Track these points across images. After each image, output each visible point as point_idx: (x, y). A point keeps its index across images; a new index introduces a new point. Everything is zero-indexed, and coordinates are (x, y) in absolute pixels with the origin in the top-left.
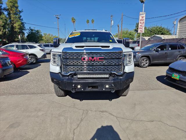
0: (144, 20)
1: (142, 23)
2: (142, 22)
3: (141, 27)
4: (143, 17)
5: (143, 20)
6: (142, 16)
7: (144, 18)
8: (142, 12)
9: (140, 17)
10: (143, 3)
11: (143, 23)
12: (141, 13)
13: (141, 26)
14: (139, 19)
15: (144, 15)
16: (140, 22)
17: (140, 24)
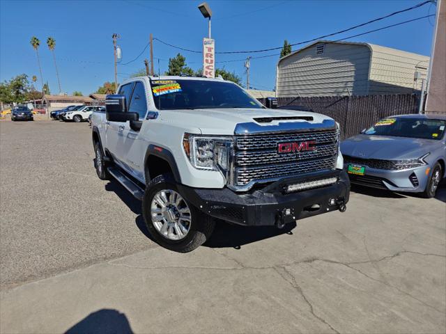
0: (213, 56)
1: (209, 62)
2: (209, 59)
3: (209, 71)
4: (210, 49)
5: (211, 55)
6: (208, 46)
7: (213, 52)
8: (208, 37)
9: (205, 48)
10: (208, 18)
11: (212, 61)
12: (205, 40)
13: (208, 67)
14: (202, 52)
15: (213, 46)
16: (205, 58)
17: (206, 65)
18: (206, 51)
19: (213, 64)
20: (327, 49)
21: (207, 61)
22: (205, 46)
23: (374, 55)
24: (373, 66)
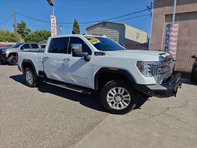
0: (56, 24)
1: (54, 27)
2: (54, 25)
3: (54, 31)
4: (54, 21)
5: (55, 24)
6: (53, 19)
7: (55, 22)
8: (53, 15)
9: (51, 20)
10: (52, 6)
11: (55, 26)
12: (51, 16)
13: (53, 29)
14: (50, 22)
15: (55, 19)
16: (52, 25)
17: (52, 28)
18: (52, 21)
19: (56, 28)
20: (107, 25)
21: (53, 26)
22: (51, 19)
23: (126, 28)
24: (126, 33)
